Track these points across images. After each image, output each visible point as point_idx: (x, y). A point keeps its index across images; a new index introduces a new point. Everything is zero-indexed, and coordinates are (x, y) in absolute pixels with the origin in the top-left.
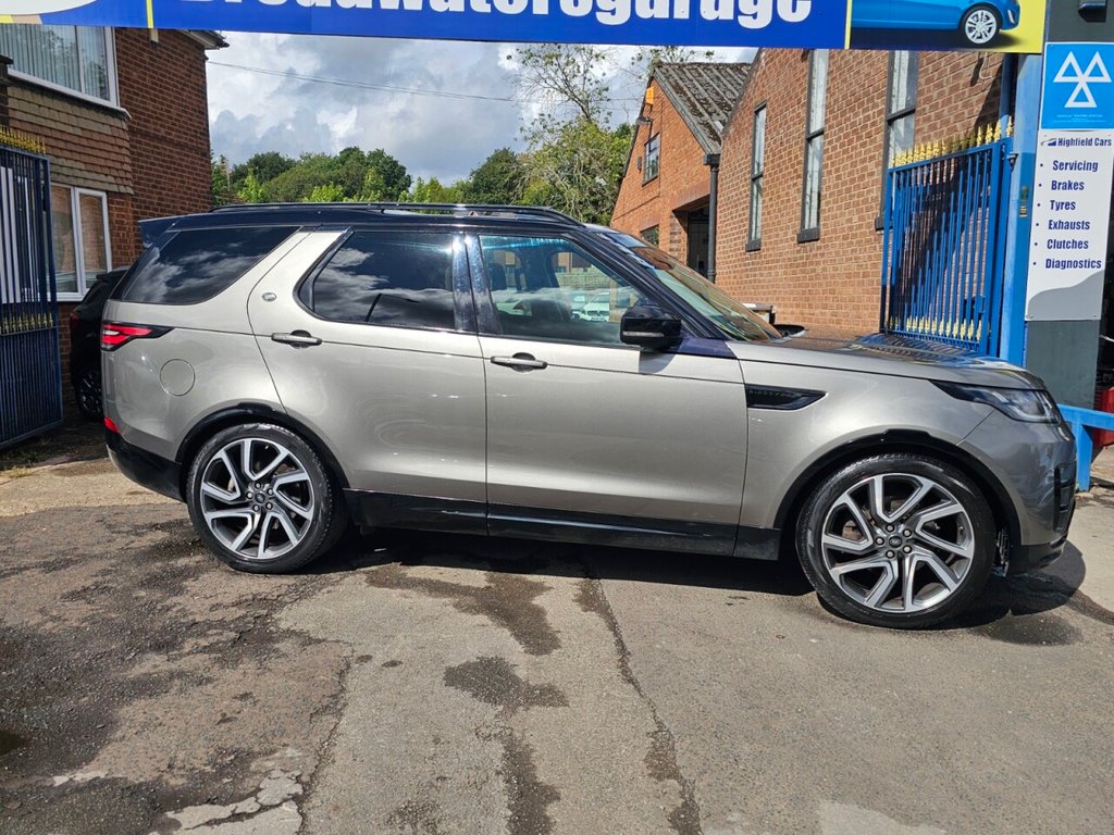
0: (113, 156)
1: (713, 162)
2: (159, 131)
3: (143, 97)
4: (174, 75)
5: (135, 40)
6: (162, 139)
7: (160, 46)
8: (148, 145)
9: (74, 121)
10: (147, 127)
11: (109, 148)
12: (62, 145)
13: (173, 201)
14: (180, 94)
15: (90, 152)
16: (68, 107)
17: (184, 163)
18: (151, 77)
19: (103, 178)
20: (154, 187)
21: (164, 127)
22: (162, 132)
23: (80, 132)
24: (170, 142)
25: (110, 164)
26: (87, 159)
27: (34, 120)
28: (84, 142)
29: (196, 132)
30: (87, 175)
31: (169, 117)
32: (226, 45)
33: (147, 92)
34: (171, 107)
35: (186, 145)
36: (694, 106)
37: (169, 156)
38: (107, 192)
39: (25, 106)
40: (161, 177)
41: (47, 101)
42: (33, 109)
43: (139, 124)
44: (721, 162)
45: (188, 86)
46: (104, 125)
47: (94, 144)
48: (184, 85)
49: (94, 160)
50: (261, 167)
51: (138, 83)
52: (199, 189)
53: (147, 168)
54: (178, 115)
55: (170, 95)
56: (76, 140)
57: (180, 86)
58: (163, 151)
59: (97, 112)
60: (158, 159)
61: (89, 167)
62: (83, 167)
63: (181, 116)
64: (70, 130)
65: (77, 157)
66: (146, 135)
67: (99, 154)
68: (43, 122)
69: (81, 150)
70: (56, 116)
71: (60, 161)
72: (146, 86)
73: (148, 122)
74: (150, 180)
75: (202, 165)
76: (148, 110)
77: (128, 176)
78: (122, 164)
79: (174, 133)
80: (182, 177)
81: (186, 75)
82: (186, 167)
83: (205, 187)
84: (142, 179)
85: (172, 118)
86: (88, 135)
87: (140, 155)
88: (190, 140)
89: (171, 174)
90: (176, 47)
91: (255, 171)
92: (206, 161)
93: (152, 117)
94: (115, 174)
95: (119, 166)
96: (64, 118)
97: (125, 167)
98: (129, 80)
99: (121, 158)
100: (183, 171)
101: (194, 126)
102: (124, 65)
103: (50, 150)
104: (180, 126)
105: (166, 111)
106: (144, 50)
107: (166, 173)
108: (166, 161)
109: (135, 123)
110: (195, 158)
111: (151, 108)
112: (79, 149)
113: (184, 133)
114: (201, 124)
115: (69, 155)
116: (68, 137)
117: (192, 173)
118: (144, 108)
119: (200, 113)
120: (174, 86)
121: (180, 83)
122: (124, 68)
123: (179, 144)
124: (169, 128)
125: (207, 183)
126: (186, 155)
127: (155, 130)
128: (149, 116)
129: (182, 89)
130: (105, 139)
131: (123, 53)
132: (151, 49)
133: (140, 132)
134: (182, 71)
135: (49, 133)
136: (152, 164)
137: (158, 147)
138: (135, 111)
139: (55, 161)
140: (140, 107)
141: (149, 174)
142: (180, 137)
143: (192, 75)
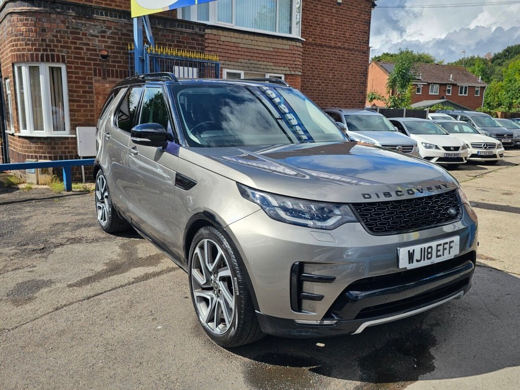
0: (289, 59)
2: (337, 44)
3: (330, 29)
4: (350, 16)
6: (340, 48)
7: (343, 4)
8: (331, 51)
9: (269, 45)
10: (330, 43)
11: (288, 55)
12: (262, 56)
13: (342, 76)
14: (353, 25)
15: (276, 57)
16: (266, 39)
17: (351, 58)
18: (335, 19)
19: (282, 68)
20: (330, 70)
21: (341, 42)
22: (339, 44)
23: (272, 50)
24: (344, 48)
25: (287, 62)
26: (274, 61)
27: (248, 46)
28: (274, 54)
29: (360, 42)
30: (274, 68)
33: (332, 27)
34: (346, 32)
35: (353, 49)
37: (342, 55)
38: (285, 74)
39: (244, 41)
40: (336, 65)
41: (256, 38)
42: (249, 42)
43: (325, 42)
45: (358, 21)
46: (286, 45)
47: (279, 54)
48: (356, 20)
49: (279, 61)
50: (510, 53)
51: (328, 23)
52: (358, 69)
53: (328, 62)
54: (349, 35)
55: (346, 27)
56: (270, 53)
58: (338, 54)
59: (283, 40)
60: (335, 57)
61: (275, 64)
62: (272, 64)
63: (352, 36)
64: (267, 49)
65: (269, 60)
66: (330, 47)
67: (281, 58)
68: (253, 47)
69: (272, 57)
70: (260, 44)
71: (260, 63)
72: (333, 24)
73: (331, 40)
74: (328, 67)
75: (362, 58)
76: (332, 35)
77: (297, 66)
78: (294, 61)
79: (346, 44)
80: (348, 64)
81: (358, 15)
82: (352, 59)
83: (363, 68)
84: (324, 67)
85: (345, 37)
86: (276, 51)
87: (325, 56)
88: (356, 47)
89: (342, 63)
90: (353, 3)
91: (505, 56)
92: (365, 56)
93: (334, 38)
94: (290, 66)
95: (292, 62)
96: (264, 44)
97: (296, 63)
98: (323, 22)
99: (294, 59)
100: (350, 62)
101: (359, 39)
102: (320, 16)
103: (255, 58)
104: (351, 41)
105: (343, 34)
106: (333, 7)
107: (339, 63)
108: (340, 58)
109: (323, 42)
110: (358, 55)
111: (334, 34)
112: (270, 57)
113: (352, 43)
114: (365, 38)
115: (265, 60)
116: (265, 52)
117: (355, 62)
118: (329, 34)
119: (364, 32)
120: (350, 22)
121: (353, 20)
122: (320, 18)
123: (349, 49)
124: (344, 42)
125: (364, 66)
126: (352, 54)
127: (335, 44)
128: (332, 38)
129: (354, 23)
130: (286, 51)
131: (321, 10)
132: (337, 6)
133: (326, 46)
134: (356, 14)
135: (255, 51)
136: (331, 60)
137: (335, 52)
138: (324, 36)
139: (258, 62)
140: (327, 34)
141: (329, 65)
142: (350, 46)
143: (362, 15)
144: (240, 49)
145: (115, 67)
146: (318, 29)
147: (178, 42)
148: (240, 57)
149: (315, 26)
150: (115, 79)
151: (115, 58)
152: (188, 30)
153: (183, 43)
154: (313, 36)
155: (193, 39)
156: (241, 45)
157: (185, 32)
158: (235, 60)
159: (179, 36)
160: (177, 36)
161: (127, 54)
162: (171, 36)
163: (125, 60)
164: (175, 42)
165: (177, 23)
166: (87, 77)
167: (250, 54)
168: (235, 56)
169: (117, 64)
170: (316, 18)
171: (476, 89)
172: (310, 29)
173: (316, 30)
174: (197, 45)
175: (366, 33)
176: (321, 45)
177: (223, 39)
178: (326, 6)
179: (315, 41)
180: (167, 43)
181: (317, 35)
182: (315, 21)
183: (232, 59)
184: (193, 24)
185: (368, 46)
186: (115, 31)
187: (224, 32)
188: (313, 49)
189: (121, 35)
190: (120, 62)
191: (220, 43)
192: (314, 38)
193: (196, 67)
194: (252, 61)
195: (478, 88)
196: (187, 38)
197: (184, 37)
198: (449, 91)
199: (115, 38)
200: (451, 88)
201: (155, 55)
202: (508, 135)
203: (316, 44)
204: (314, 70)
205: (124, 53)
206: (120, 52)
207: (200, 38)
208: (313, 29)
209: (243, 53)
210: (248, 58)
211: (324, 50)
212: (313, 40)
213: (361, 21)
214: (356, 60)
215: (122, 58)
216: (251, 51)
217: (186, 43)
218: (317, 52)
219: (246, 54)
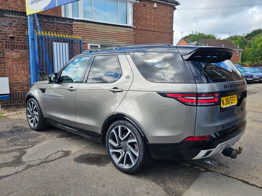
0: (126, 37)
2: (155, 29)
3: (150, 22)
4: (162, 15)
5: (149, 8)
6: (156, 31)
7: (157, 8)
8: (151, 33)
9: (114, 30)
10: (151, 29)
11: (125, 35)
12: (110, 36)
15: (119, 37)
16: (112, 27)
17: (162, 37)
18: (153, 16)
19: (122, 43)
21: (157, 28)
22: (156, 29)
23: (116, 33)
24: (159, 32)
25: (125, 39)
26: (118, 39)
27: (102, 31)
28: (117, 35)
29: (168, 28)
30: (117, 42)
31: (158, 26)
32: (180, 4)
34: (160, 23)
35: (164, 32)
37: (158, 35)
40: (154, 41)
41: (107, 26)
42: (102, 29)
43: (148, 29)
45: (166, 17)
46: (124, 30)
47: (120, 35)
49: (119, 39)
50: (255, 33)
51: (149, 18)
54: (161, 25)
55: (160, 20)
56: (115, 34)
57: (163, 17)
58: (156, 34)
59: (122, 27)
60: (154, 36)
61: (118, 41)
62: (116, 40)
63: (163, 25)
64: (113, 32)
65: (115, 38)
67: (121, 37)
68: (105, 31)
70: (109, 29)
71: (109, 40)
72: (152, 19)
73: (152, 27)
74: (150, 42)
75: (169, 37)
77: (131, 41)
79: (160, 29)
80: (162, 40)
81: (166, 14)
82: (163, 37)
84: (148, 42)
85: (159, 26)
86: (119, 33)
87: (148, 36)
88: (165, 31)
89: (158, 40)
90: (163, 8)
91: (253, 35)
92: (171, 35)
93: (153, 26)
94: (126, 41)
96: (111, 30)
97: (130, 40)
98: (146, 18)
99: (129, 38)
100: (162, 39)
101: (167, 27)
102: (145, 15)
103: (106, 38)
104: (162, 27)
105: (158, 24)
106: (152, 10)
107: (156, 40)
108: (157, 37)
109: (147, 28)
110: (167, 35)
111: (153, 24)
112: (115, 36)
113: (163, 29)
114: (170, 26)
115: (112, 38)
116: (112, 34)
117: (165, 39)
119: (170, 23)
120: (161, 17)
121: (164, 16)
122: (144, 16)
123: (161, 32)
124: (158, 28)
125: (171, 41)
126: (163, 35)
127: (153, 29)
128: (152, 26)
129: (164, 18)
130: (124, 33)
131: (145, 12)
132: (154, 9)
133: (149, 31)
134: (164, 13)
135: (106, 34)
136: (151, 38)
137: (154, 34)
138: (148, 25)
139: (108, 40)
140: (149, 24)
141: (150, 40)
142: (162, 30)
143: (168, 14)
144: (98, 33)
145: (19, 44)
146: (143, 21)
147: (57, 29)
148: (98, 37)
149: (142, 20)
150: (18, 50)
151: (18, 38)
152: (62, 22)
153: (60, 29)
154: (141, 25)
155: (65, 27)
156: (98, 31)
157: (61, 23)
158: (94, 38)
159: (58, 26)
160: (56, 26)
161: (26, 36)
162: (52, 26)
163: (24, 39)
164: (55, 29)
165: (55, 19)
166: (1, 49)
167: (103, 35)
168: (95, 36)
169: (19, 42)
170: (143, 16)
171: (237, 52)
172: (139, 21)
173: (143, 22)
174: (68, 30)
175: (171, 23)
176: (146, 30)
177: (87, 27)
178: (148, 9)
179: (142, 28)
180: (50, 30)
181: (143, 25)
182: (142, 17)
183: (93, 38)
184: (65, 19)
185: (172, 30)
186: (18, 23)
187: (88, 23)
188: (141, 32)
189: (22, 26)
190: (21, 40)
191: (85, 29)
192: (142, 26)
193: (67, 43)
194: (104, 39)
195: (237, 51)
196: (62, 27)
197: (61, 26)
199: (18, 27)
201: (41, 36)
202: (251, 76)
203: (143, 30)
204: (142, 43)
205: (23, 35)
206: (22, 35)
207: (70, 27)
208: (141, 22)
209: (99, 35)
210: (102, 37)
211: (147, 33)
212: (141, 27)
213: (168, 17)
214: (166, 38)
215: (23, 38)
216: (104, 33)
217: (61, 29)
218: (144, 34)
219: (101, 35)
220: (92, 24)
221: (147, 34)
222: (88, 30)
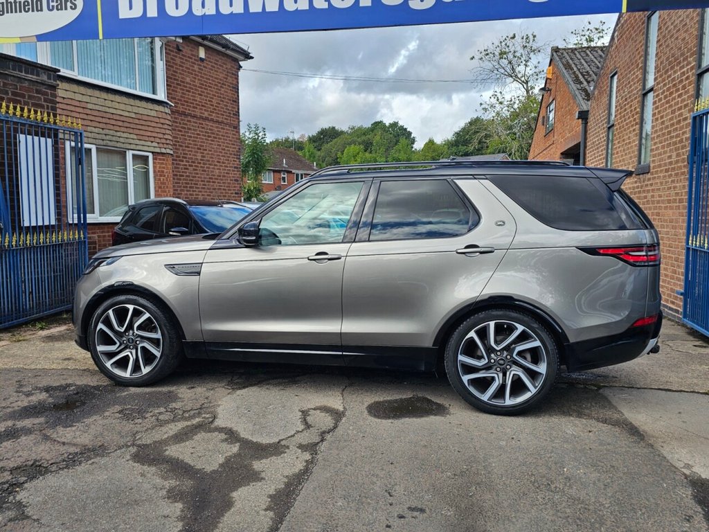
0: (158, 130)
1: (584, 116)
2: (204, 114)
3: (193, 93)
4: (215, 78)
5: (189, 57)
6: (206, 119)
7: (207, 61)
8: (196, 123)
9: (129, 108)
10: (195, 111)
11: (155, 125)
12: (120, 124)
13: (212, 158)
14: (220, 90)
15: (140, 127)
16: (124, 99)
17: (220, 134)
18: (199, 79)
19: (149, 144)
20: (198, 149)
21: (208, 111)
22: (206, 114)
23: (133, 116)
24: (212, 120)
25: (155, 135)
26: (138, 132)
27: (101, 108)
28: (137, 121)
30: (138, 142)
31: (210, 105)
32: (252, 58)
33: (196, 90)
34: (213, 98)
35: (222, 122)
36: (577, 77)
37: (210, 130)
38: (153, 153)
39: (94, 100)
40: (204, 142)
41: (111, 97)
42: (100, 102)
43: (189, 110)
44: (590, 116)
45: (225, 85)
46: (153, 111)
47: (144, 123)
48: (223, 84)
49: (142, 133)
50: (324, 136)
51: (190, 84)
52: (231, 149)
53: (194, 137)
54: (217, 103)
55: (212, 91)
56: (131, 120)
57: (219, 85)
58: (206, 127)
59: (147, 102)
60: (202, 132)
61: (139, 137)
62: (135, 137)
63: (219, 104)
64: (127, 114)
65: (131, 131)
66: (194, 117)
67: (146, 128)
68: (107, 110)
69: (134, 126)
70: (117, 105)
71: (118, 134)
72: (196, 86)
73: (196, 108)
74: (196, 145)
75: (233, 134)
76: (196, 101)
77: (168, 142)
78: (164, 134)
79: (214, 115)
80: (219, 142)
81: (224, 78)
82: (222, 136)
83: (235, 148)
84: (190, 144)
85: (212, 105)
86: (139, 117)
87: (190, 129)
88: (226, 119)
89: (211, 140)
90: (217, 61)
91: (320, 139)
93: (199, 105)
94: (159, 141)
95: (161, 136)
96: (122, 107)
97: (166, 137)
98: (183, 82)
99: (163, 131)
101: (228, 110)
102: (180, 73)
103: (112, 127)
104: (219, 110)
105: (209, 101)
106: (195, 64)
107: (208, 140)
108: (208, 133)
109: (186, 109)
110: (229, 130)
111: (198, 99)
112: (132, 126)
113: (221, 114)
114: (234, 108)
115: (125, 130)
116: (125, 119)
117: (226, 140)
118: (193, 100)
119: (233, 101)
120: (216, 85)
121: (220, 83)
122: (180, 76)
123: (217, 122)
124: (211, 112)
126: (222, 128)
127: (201, 113)
128: (197, 104)
129: (221, 87)
130: (153, 119)
131: (180, 66)
132: (199, 63)
133: (190, 115)
134: (221, 75)
135: (111, 116)
136: (198, 134)
137: (202, 124)
138: (187, 102)
139: (115, 134)
140: (190, 99)
141: (195, 141)
142: (218, 117)
143: (229, 78)
144: (89, 112)
146: (178, 90)
147: (14, 94)
149: (174, 87)
152: (30, 76)
153: (23, 96)
155: (38, 92)
156: (90, 106)
157: (26, 80)
159: (17, 86)
160: (11, 85)
164: (10, 94)
165: (11, 63)
167: (104, 120)
170: (175, 76)
172: (169, 90)
173: (176, 92)
174: (44, 101)
175: (235, 102)
176: (184, 114)
178: (186, 60)
181: (179, 100)
182: (175, 79)
184: (38, 67)
185: (239, 119)
194: (106, 131)
196: (28, 90)
197: (25, 87)
198: (284, 178)
200: (286, 176)
204: (178, 147)
207: (49, 91)
208: (173, 90)
209: (93, 118)
210: (101, 126)
211: (188, 121)
213: (228, 86)
214: (227, 137)
216: (104, 115)
217: (27, 97)
218: (180, 124)
219: (97, 119)
220: (75, 87)
221: (186, 124)
222: (65, 101)
